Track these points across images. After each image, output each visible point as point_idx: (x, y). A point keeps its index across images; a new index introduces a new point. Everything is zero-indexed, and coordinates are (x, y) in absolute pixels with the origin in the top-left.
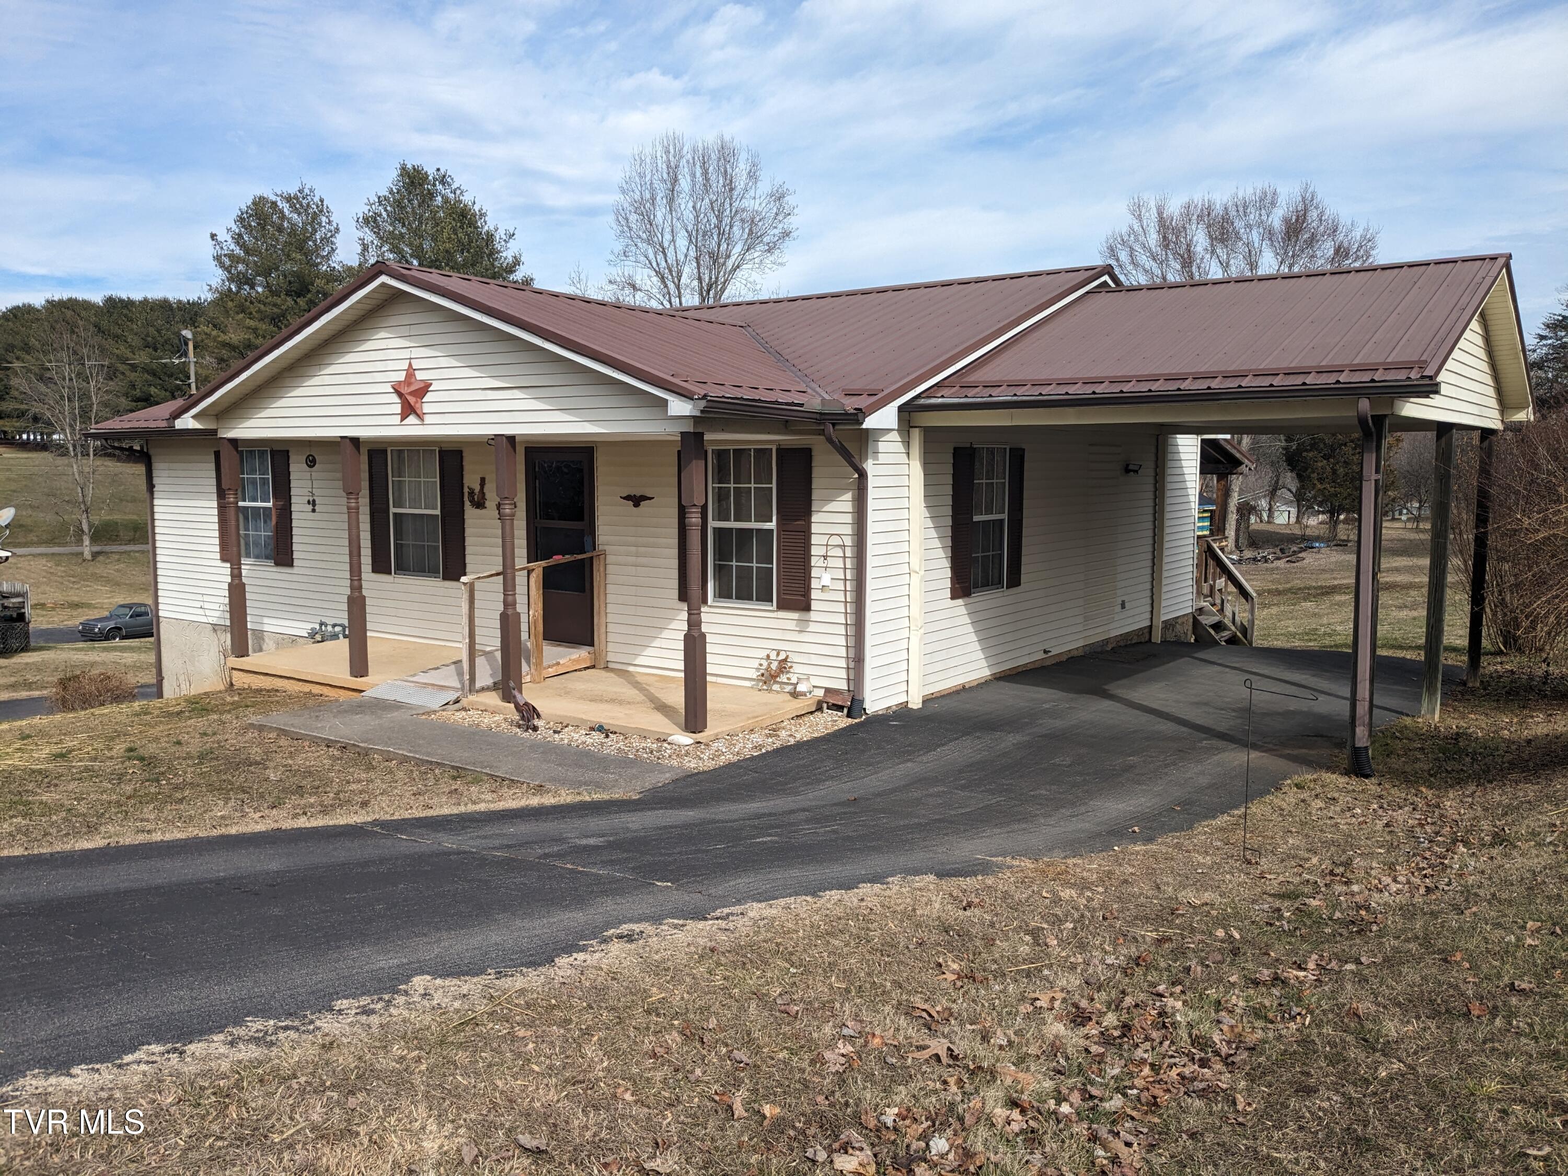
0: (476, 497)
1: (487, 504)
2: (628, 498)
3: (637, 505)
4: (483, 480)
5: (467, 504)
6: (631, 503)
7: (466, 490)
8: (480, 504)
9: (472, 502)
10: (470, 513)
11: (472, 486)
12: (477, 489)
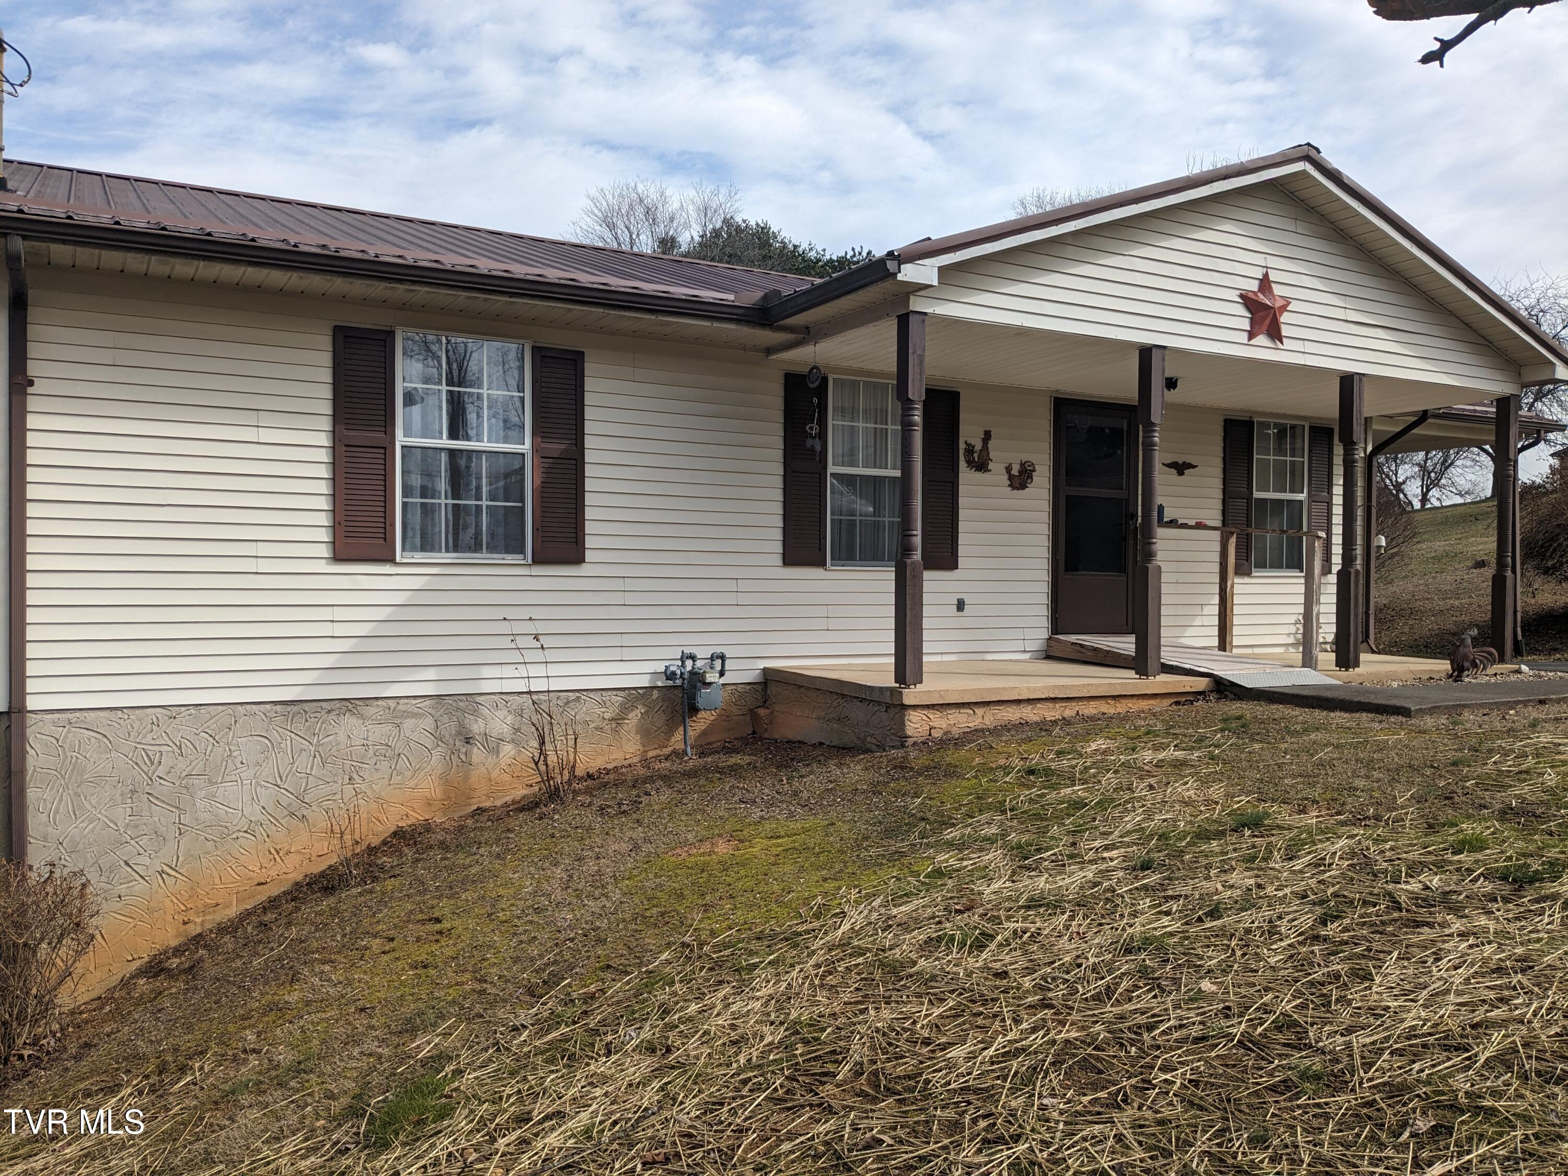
0: (976, 455)
1: (991, 466)
2: (1170, 465)
3: (1181, 473)
4: (987, 436)
5: (963, 464)
6: (1174, 471)
7: (962, 446)
8: (981, 466)
9: (970, 463)
10: (966, 475)
11: (971, 441)
12: (978, 447)
